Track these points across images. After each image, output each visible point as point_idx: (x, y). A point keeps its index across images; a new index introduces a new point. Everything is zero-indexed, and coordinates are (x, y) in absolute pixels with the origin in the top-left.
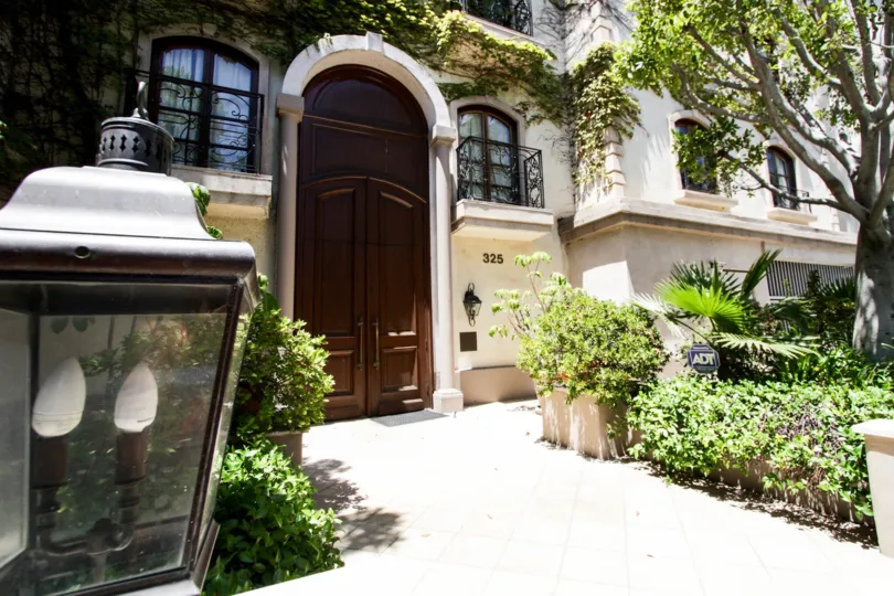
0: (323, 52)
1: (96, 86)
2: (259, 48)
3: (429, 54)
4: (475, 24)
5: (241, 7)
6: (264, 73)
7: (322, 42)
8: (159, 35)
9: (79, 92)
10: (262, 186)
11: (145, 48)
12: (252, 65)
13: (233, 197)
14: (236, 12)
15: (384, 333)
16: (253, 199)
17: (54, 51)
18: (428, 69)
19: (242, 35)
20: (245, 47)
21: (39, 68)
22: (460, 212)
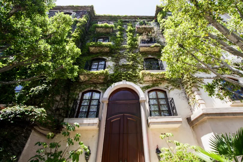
0: (113, 87)
2: (101, 89)
3: (139, 81)
4: (148, 72)
5: (99, 82)
7: (112, 85)
8: (83, 91)
9: (68, 106)
10: (96, 120)
12: (100, 92)
13: (89, 125)
14: (98, 83)
16: (93, 124)
17: (66, 98)
18: (139, 84)
19: (98, 88)
20: (99, 90)
21: (63, 102)
22: (149, 121)
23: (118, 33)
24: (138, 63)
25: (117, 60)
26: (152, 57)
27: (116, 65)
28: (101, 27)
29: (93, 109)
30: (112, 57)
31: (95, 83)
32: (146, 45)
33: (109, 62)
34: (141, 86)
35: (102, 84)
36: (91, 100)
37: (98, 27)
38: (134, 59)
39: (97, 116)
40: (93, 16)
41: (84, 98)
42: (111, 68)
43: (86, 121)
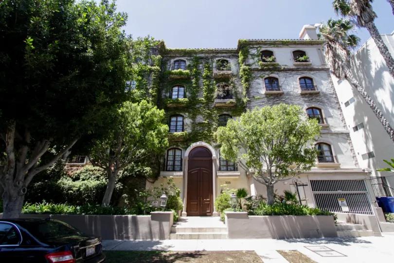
1: (160, 159)
2: (182, 147)
3: (213, 140)
6: (183, 151)
7: (191, 145)
8: (168, 149)
9: (159, 161)
10: (181, 173)
11: (166, 151)
12: (181, 150)
13: (177, 176)
14: (179, 142)
15: (203, 199)
16: (180, 176)
18: (213, 143)
19: (179, 146)
20: (180, 148)
21: (154, 158)
22: (218, 174)
23: (193, 81)
24: (214, 121)
25: (193, 118)
26: (227, 113)
27: (193, 123)
28: (176, 74)
29: (177, 163)
30: (189, 113)
31: (176, 142)
32: (222, 100)
33: (186, 119)
34: (214, 144)
35: (182, 142)
36: (174, 156)
37: (173, 74)
38: (209, 116)
39: (181, 170)
40: (164, 51)
41: (169, 154)
42: (189, 126)
43: (175, 174)
